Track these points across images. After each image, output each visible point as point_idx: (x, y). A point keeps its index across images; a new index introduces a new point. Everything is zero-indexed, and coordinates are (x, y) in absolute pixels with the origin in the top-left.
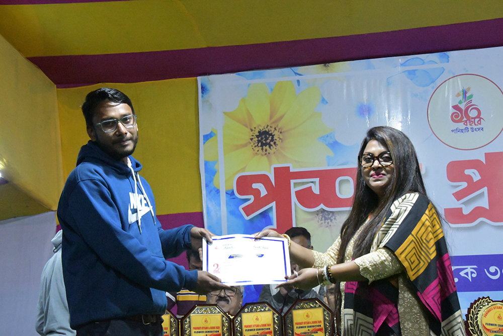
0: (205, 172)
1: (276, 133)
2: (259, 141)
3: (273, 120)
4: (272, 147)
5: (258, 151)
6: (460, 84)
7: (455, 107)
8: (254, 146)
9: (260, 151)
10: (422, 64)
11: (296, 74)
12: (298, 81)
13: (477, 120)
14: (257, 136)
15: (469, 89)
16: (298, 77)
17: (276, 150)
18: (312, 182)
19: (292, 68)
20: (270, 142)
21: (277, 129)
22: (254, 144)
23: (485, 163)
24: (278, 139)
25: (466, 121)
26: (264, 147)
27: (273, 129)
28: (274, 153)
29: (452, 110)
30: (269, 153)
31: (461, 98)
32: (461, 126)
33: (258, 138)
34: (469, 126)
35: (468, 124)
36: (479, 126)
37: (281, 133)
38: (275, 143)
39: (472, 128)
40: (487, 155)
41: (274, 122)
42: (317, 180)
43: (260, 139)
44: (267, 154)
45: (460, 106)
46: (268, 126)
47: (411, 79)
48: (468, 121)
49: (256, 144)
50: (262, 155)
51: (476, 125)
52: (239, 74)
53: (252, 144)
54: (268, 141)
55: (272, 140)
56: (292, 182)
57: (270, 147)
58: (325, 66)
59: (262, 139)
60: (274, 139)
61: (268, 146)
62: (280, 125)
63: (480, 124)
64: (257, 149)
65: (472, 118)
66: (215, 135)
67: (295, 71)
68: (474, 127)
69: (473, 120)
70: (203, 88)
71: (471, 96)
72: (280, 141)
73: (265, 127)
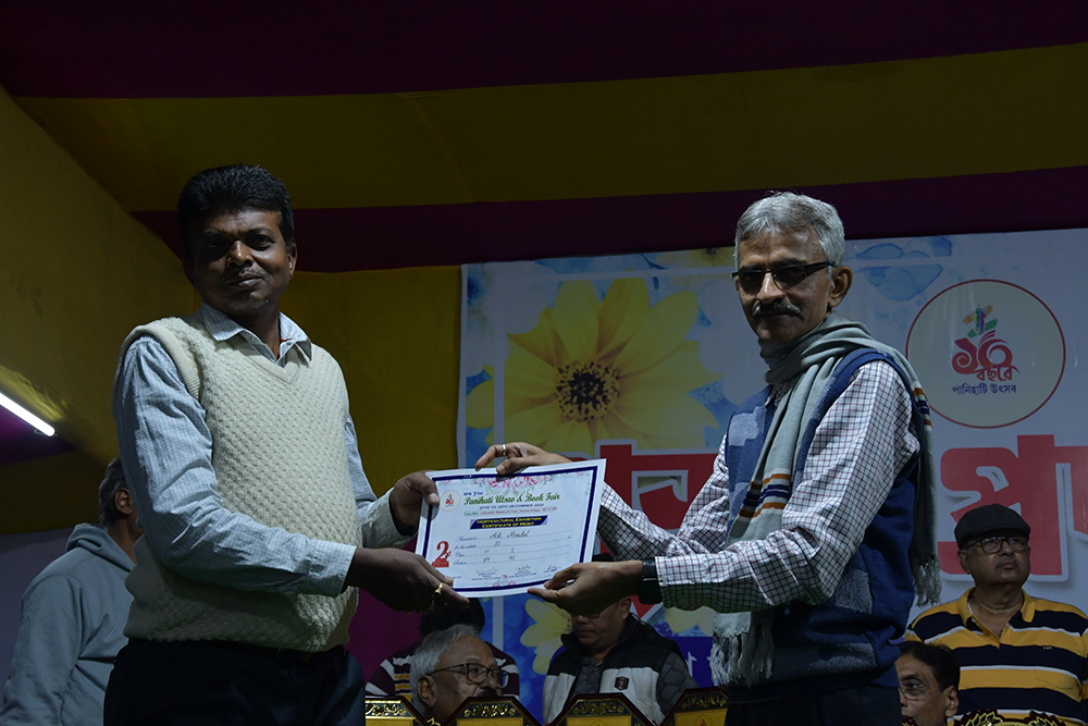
0: (467, 449)
1: (608, 378)
2: (573, 393)
3: (604, 352)
4: (598, 406)
5: (571, 412)
6: (972, 299)
7: (962, 343)
8: (563, 402)
9: (576, 412)
10: (900, 257)
11: (652, 265)
12: (656, 280)
13: (1003, 370)
14: (571, 384)
15: (990, 309)
16: (656, 273)
17: (605, 412)
18: (674, 478)
19: (645, 255)
20: (595, 396)
21: (611, 371)
22: (564, 398)
23: (1017, 455)
24: (611, 391)
25: (982, 372)
26: (583, 404)
27: (602, 371)
28: (603, 417)
29: (954, 349)
30: (592, 417)
31: (973, 325)
32: (972, 380)
33: (573, 386)
34: (987, 382)
35: (986, 376)
36: (1008, 382)
37: (617, 378)
38: (605, 398)
39: (993, 386)
40: (1023, 441)
41: (606, 357)
42: (684, 474)
43: (575, 388)
44: (590, 420)
45: (971, 340)
46: (592, 364)
47: (877, 285)
48: (986, 372)
49: (568, 399)
50: (579, 420)
51: (1001, 379)
52: (542, 263)
53: (561, 398)
54: (592, 393)
55: (600, 392)
56: (635, 475)
57: (594, 406)
58: (709, 252)
59: (580, 388)
60: (604, 389)
61: (590, 403)
62: (617, 362)
63: (1010, 378)
64: (569, 408)
65: (995, 366)
66: (490, 377)
67: (650, 260)
68: (999, 383)
69: (996, 370)
70: (472, 288)
71: (994, 323)
72: (616, 394)
73: (588, 366)
